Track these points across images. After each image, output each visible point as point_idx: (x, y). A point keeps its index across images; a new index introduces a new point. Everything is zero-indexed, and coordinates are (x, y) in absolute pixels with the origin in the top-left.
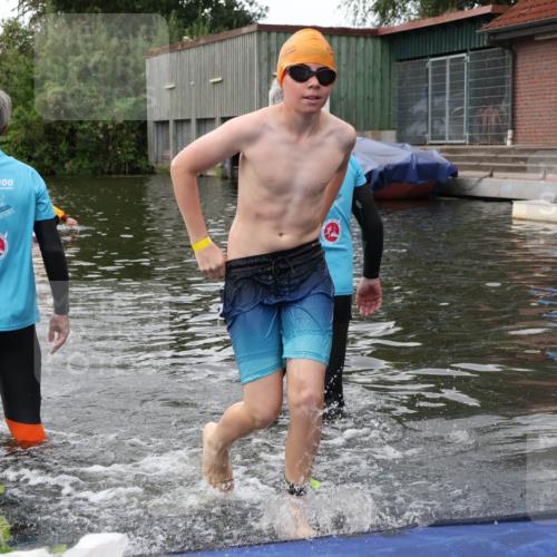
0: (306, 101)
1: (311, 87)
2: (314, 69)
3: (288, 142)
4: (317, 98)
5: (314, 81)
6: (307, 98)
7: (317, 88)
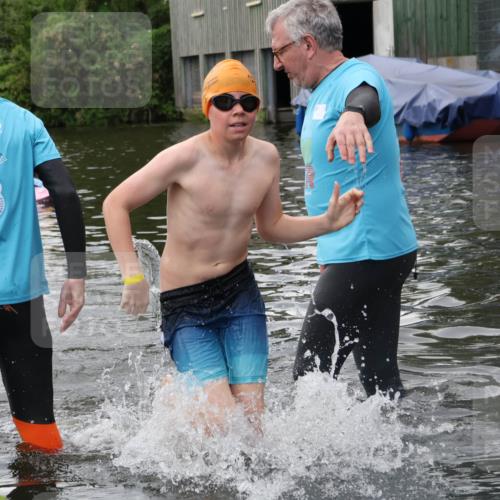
0: (232, 129)
1: (236, 115)
2: (237, 97)
3: (223, 168)
4: (244, 124)
5: (238, 109)
6: (233, 125)
7: (242, 115)
